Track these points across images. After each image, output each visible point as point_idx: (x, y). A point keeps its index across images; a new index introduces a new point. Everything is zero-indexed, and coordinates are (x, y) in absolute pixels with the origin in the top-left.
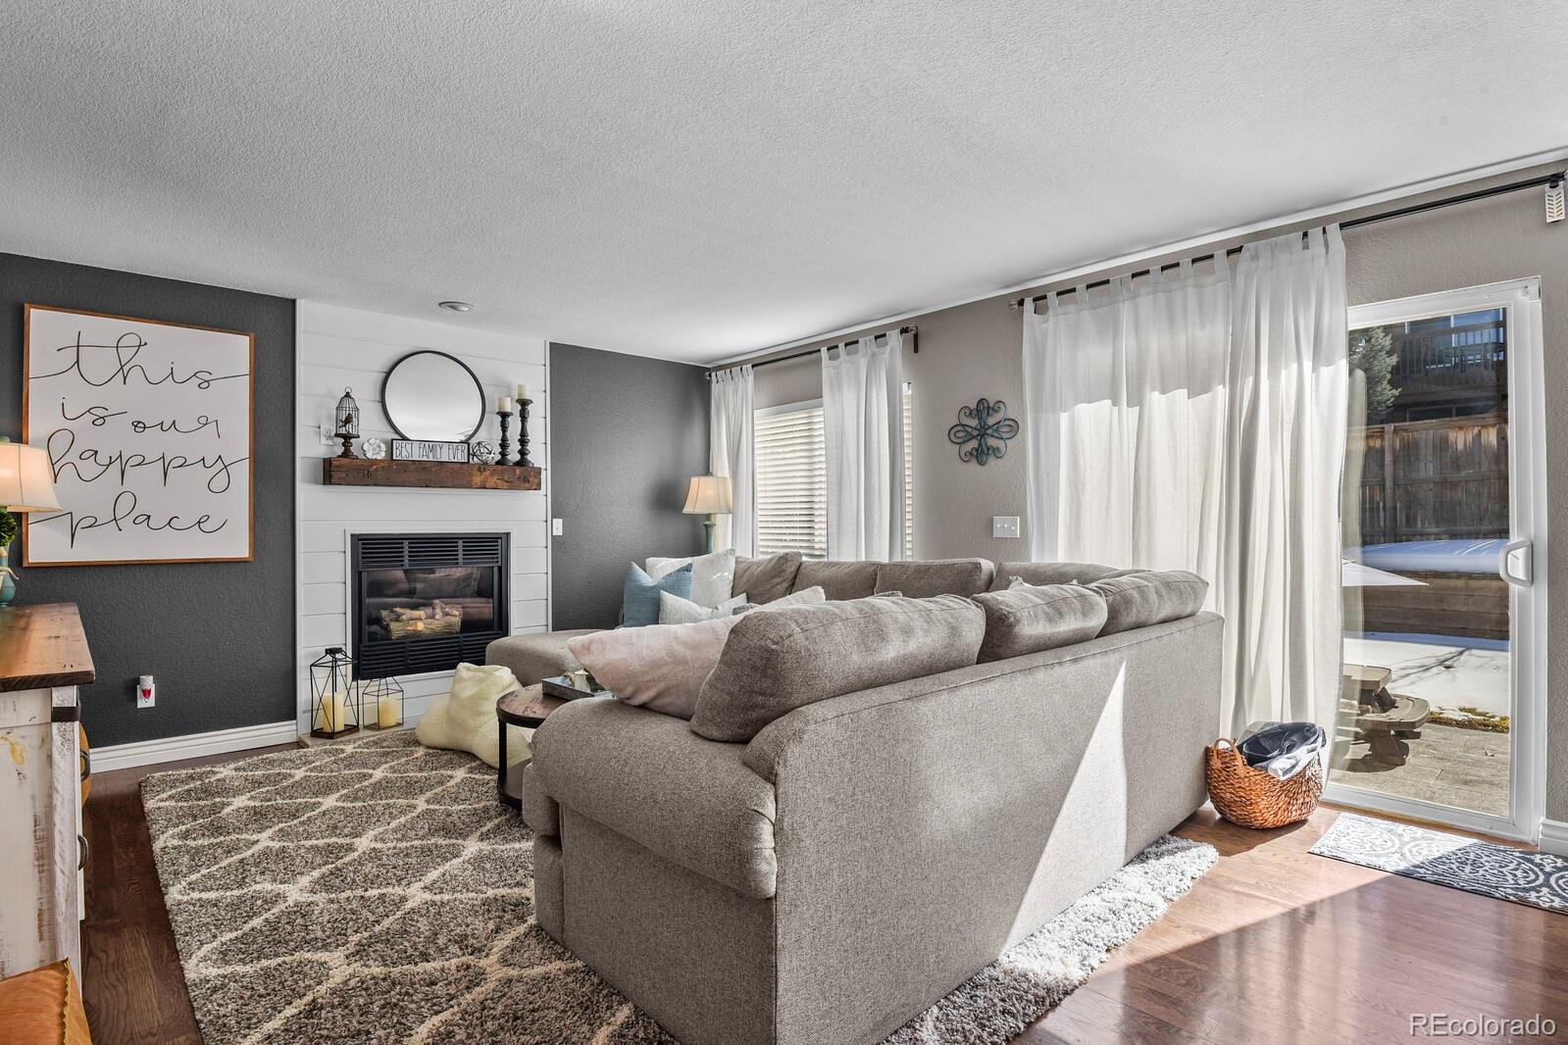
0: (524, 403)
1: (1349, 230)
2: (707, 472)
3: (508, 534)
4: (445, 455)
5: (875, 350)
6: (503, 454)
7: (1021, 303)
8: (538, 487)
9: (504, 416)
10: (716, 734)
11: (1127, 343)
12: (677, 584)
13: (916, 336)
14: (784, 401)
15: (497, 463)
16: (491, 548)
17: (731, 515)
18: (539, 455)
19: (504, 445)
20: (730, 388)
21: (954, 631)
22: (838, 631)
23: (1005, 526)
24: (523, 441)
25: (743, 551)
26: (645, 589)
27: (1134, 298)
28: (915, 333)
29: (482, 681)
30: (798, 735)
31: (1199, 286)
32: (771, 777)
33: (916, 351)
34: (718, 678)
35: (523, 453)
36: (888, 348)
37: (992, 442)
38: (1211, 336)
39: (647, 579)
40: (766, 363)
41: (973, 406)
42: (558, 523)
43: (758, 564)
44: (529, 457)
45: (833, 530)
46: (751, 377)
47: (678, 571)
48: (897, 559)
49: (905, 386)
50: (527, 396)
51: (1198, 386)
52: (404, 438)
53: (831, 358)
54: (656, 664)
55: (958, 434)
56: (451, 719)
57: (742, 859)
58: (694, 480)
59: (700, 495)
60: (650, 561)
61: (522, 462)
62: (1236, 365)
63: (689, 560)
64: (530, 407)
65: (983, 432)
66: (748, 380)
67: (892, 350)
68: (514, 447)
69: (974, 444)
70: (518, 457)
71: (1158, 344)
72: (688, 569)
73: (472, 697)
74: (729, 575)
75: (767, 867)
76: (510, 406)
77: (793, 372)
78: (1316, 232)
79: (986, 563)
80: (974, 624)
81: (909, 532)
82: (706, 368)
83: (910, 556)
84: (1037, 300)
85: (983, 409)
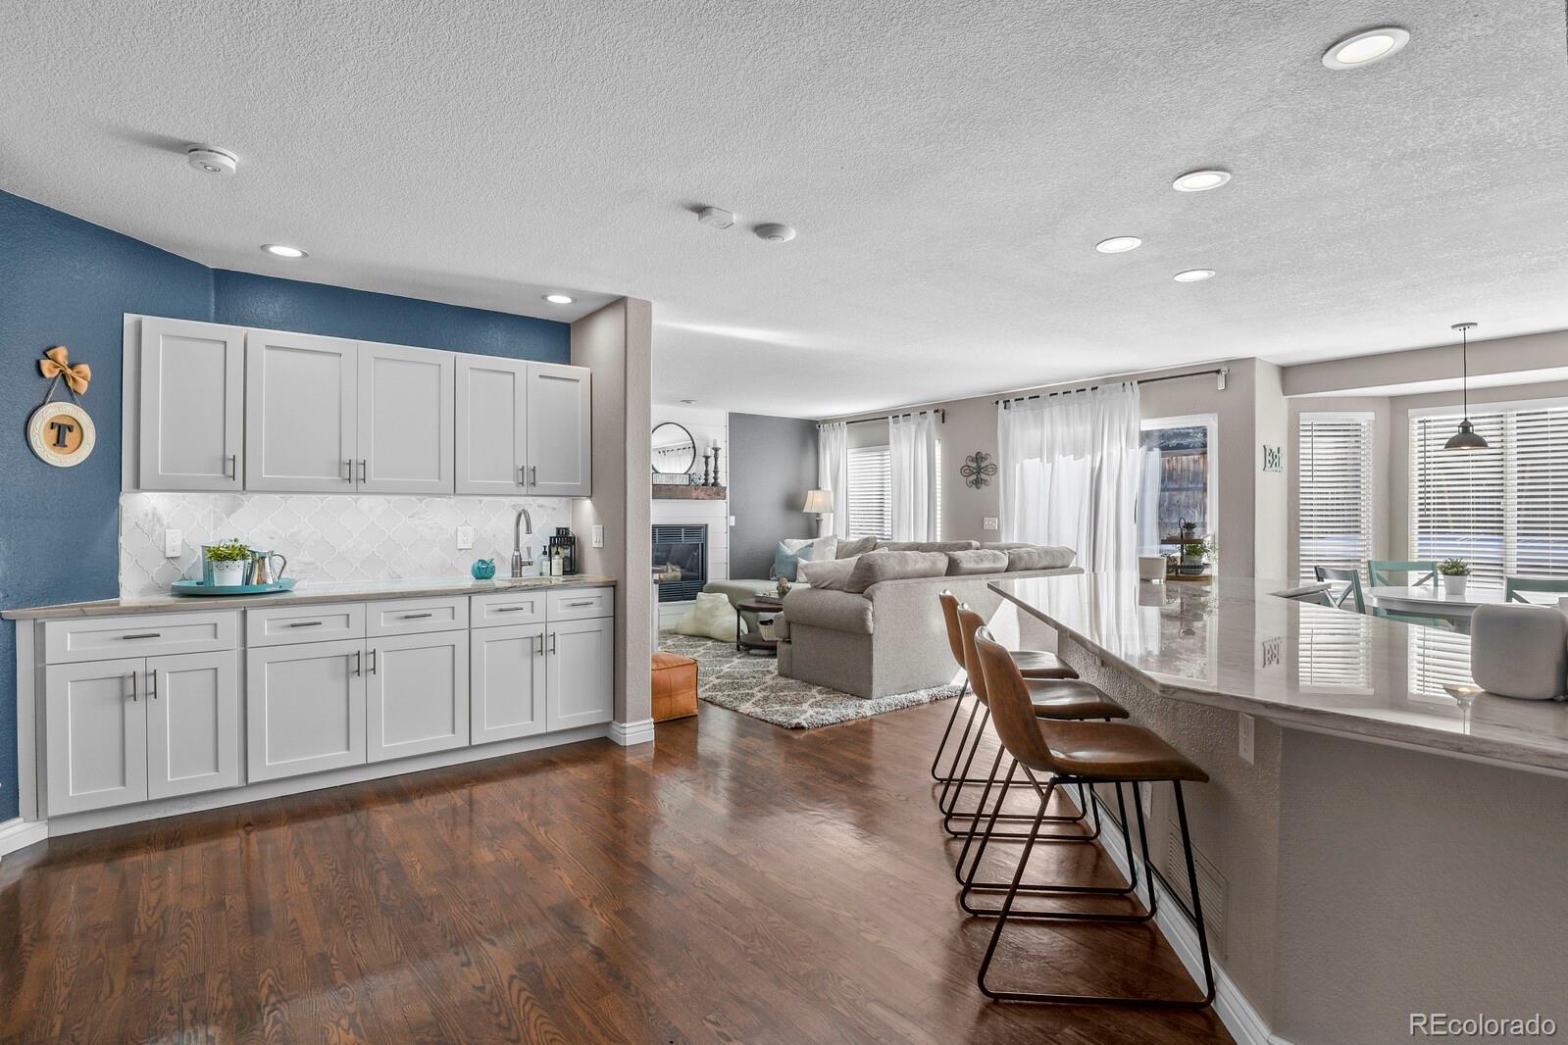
0: (716, 450)
1: (1141, 385)
2: (817, 488)
3: (706, 525)
4: (678, 481)
5: (920, 420)
6: (706, 480)
7: (997, 403)
8: (724, 498)
9: (707, 458)
10: (852, 590)
11: (1047, 430)
12: (805, 553)
13: (943, 414)
14: (866, 445)
15: (703, 485)
16: (698, 532)
17: (832, 514)
18: (723, 481)
19: (706, 474)
20: (832, 436)
21: (934, 563)
22: (892, 560)
23: (989, 523)
24: (716, 472)
25: (842, 537)
26: (787, 557)
27: (1051, 406)
28: (943, 412)
29: (714, 600)
30: (879, 589)
31: (1080, 405)
32: (871, 600)
33: (943, 422)
34: (854, 573)
35: (715, 478)
36: (927, 421)
37: (983, 476)
38: (1083, 430)
39: (789, 552)
40: (854, 421)
41: (974, 456)
42: (733, 518)
43: (852, 543)
44: (719, 481)
45: (895, 524)
46: (846, 430)
47: (806, 547)
48: (931, 540)
49: (937, 442)
50: (718, 446)
51: (1078, 453)
52: (657, 472)
53: (895, 422)
54: (830, 572)
55: (966, 471)
56: (697, 619)
57: (863, 621)
58: (810, 492)
59: (814, 502)
60: (787, 541)
61: (715, 484)
62: (1095, 444)
63: (810, 541)
64: (719, 452)
65: (979, 470)
66: (844, 431)
67: (930, 422)
68: (712, 474)
69: (974, 477)
70: (713, 481)
71: (1061, 432)
72: (811, 545)
73: (709, 609)
74: (834, 549)
75: (870, 624)
76: (710, 453)
77: (872, 428)
78: (1128, 384)
79: (975, 543)
80: (942, 562)
81: (939, 525)
82: (817, 422)
83: (939, 540)
84: (1005, 402)
85: (979, 458)
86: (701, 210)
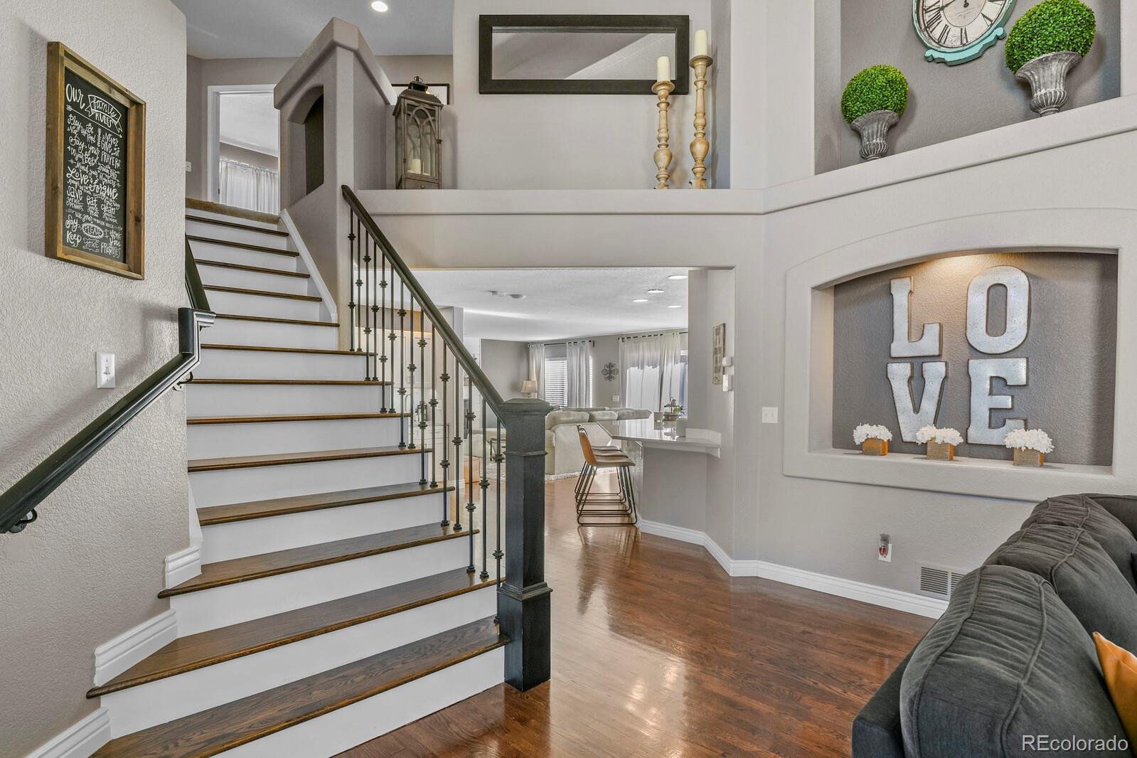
1: (681, 334)
2: (529, 379)
5: (582, 346)
7: (618, 338)
11: (641, 353)
14: (555, 357)
17: (536, 393)
20: (536, 352)
21: (582, 417)
23: (615, 399)
27: (642, 342)
28: (593, 342)
30: (558, 427)
31: (655, 342)
32: (554, 432)
33: (594, 347)
36: (585, 346)
37: (612, 375)
38: (656, 354)
40: (548, 344)
41: (608, 364)
45: (570, 398)
46: (544, 348)
48: (587, 407)
49: (590, 357)
51: (653, 366)
53: (569, 346)
55: (604, 372)
58: (525, 382)
59: (527, 387)
62: (661, 362)
65: (610, 372)
67: (587, 347)
69: (608, 375)
71: (647, 355)
77: (557, 348)
78: (675, 334)
79: (606, 408)
80: (587, 416)
81: (591, 399)
82: (528, 343)
83: (591, 407)
84: (623, 339)
85: (610, 366)
86: (494, 292)
